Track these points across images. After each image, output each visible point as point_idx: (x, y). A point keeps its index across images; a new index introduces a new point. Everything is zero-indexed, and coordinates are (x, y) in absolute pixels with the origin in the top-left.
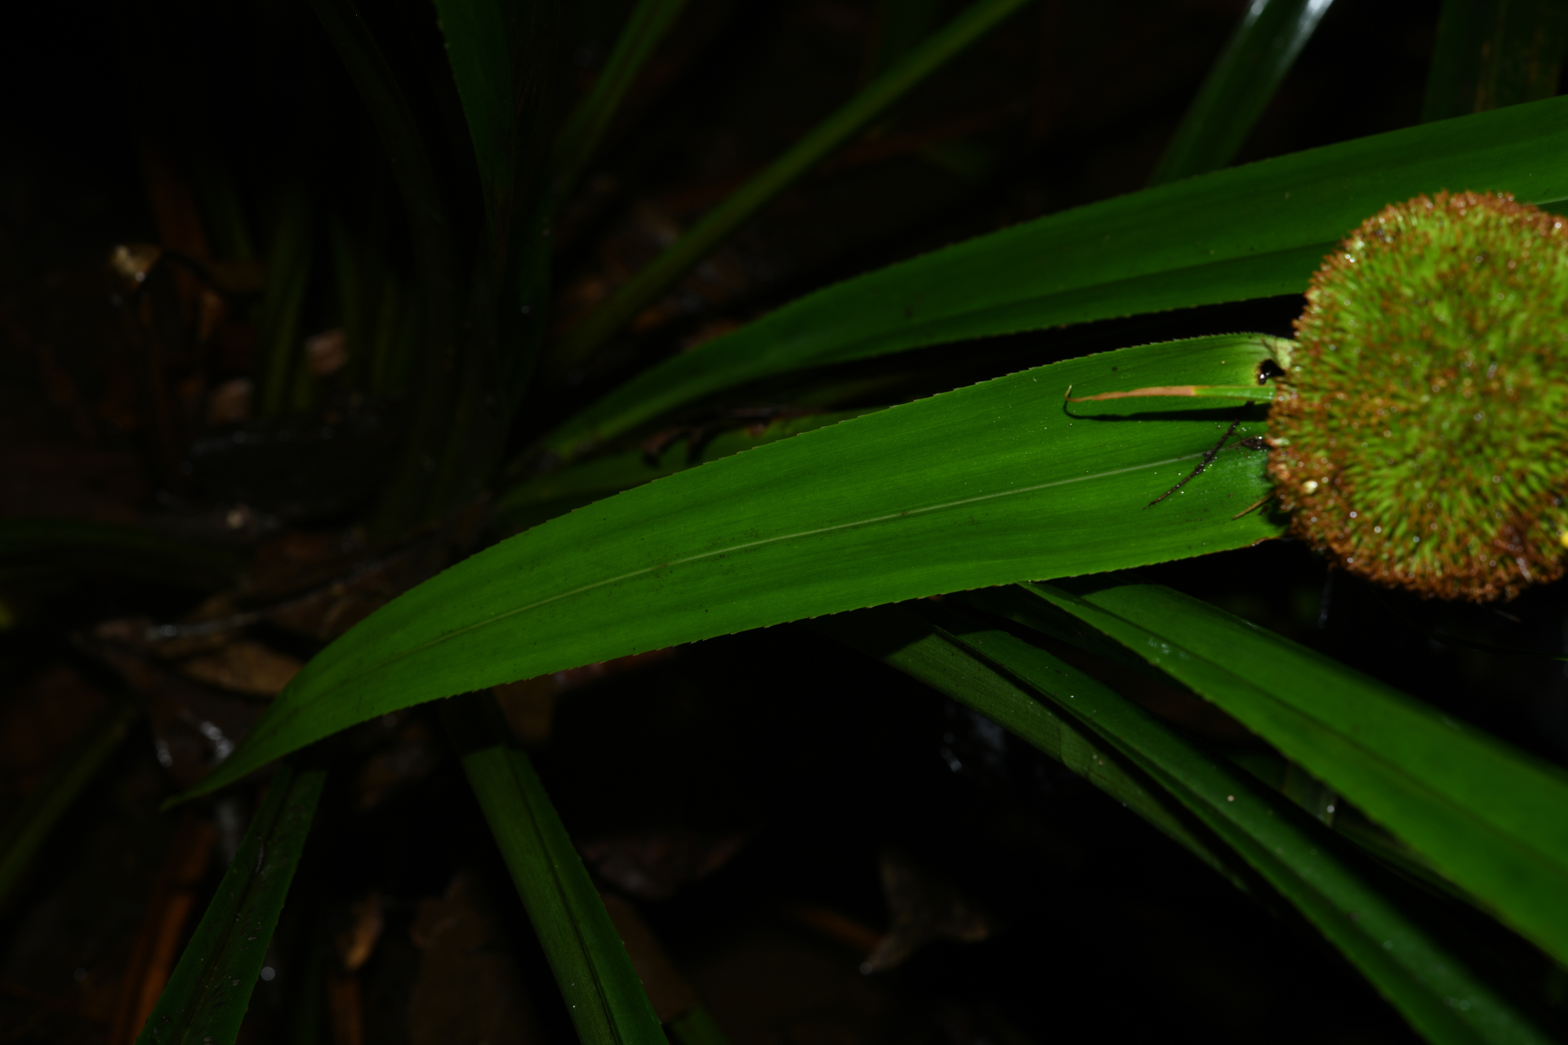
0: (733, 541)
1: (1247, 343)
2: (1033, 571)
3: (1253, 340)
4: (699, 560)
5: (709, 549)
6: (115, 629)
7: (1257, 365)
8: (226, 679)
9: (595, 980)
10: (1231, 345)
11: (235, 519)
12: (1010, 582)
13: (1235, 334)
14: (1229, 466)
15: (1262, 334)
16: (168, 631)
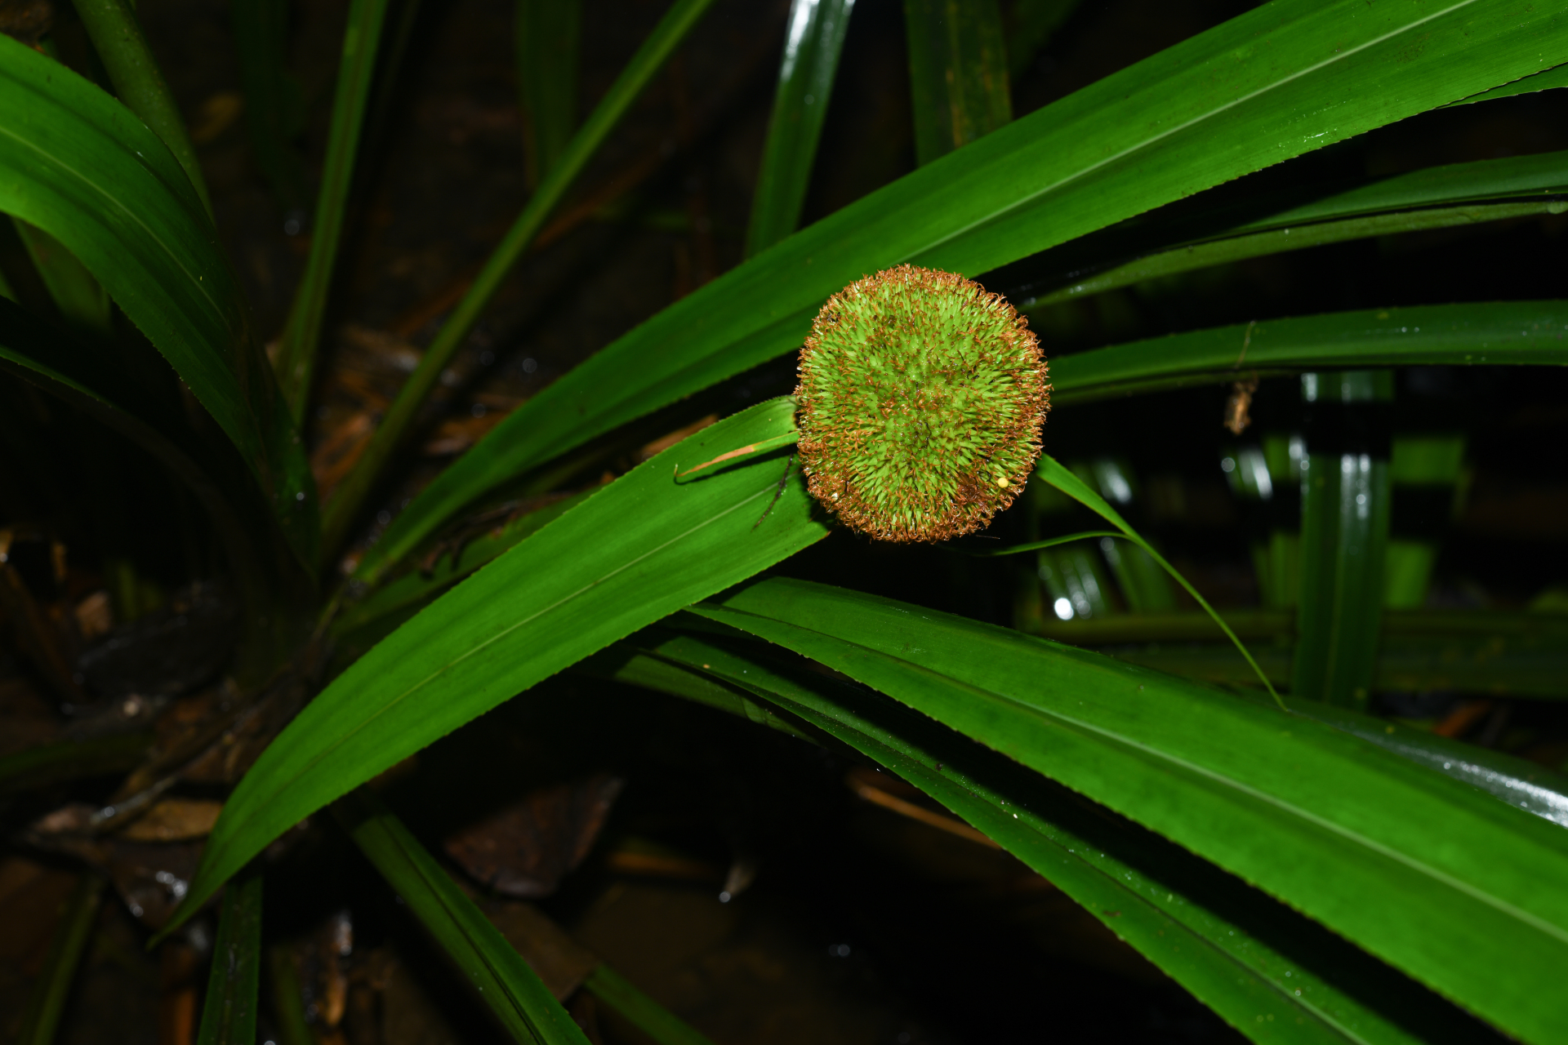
0: (488, 636)
1: (779, 404)
2: (690, 597)
3: (782, 401)
4: (470, 657)
5: (473, 647)
6: (57, 821)
8: (165, 833)
9: (488, 966)
10: (770, 408)
11: (131, 708)
12: (678, 609)
13: (770, 400)
15: (786, 396)
16: (108, 812)
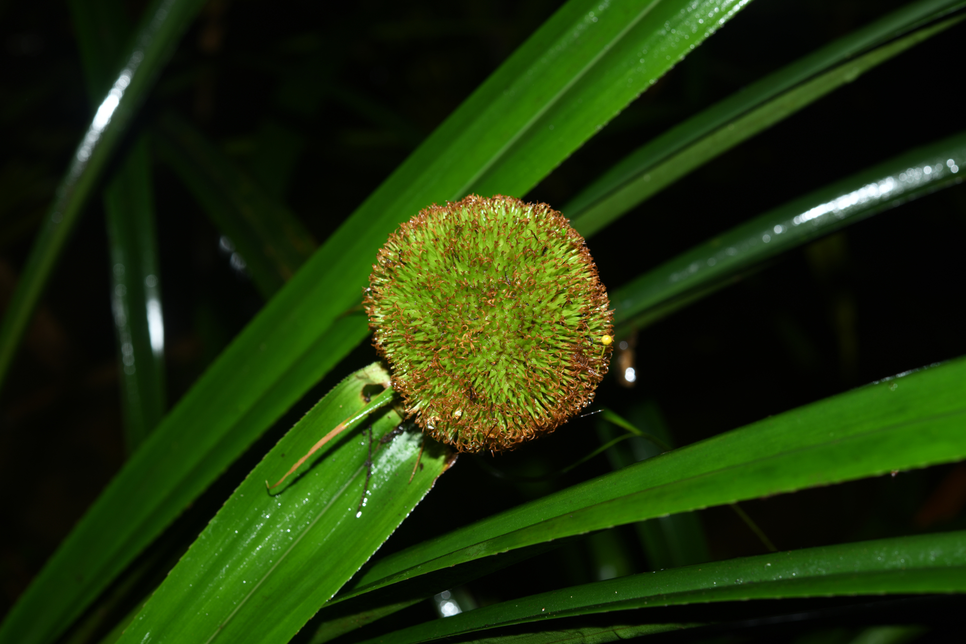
1: (348, 384)
3: (350, 381)
7: (360, 394)
13: (339, 385)
14: (383, 459)
15: (354, 373)
